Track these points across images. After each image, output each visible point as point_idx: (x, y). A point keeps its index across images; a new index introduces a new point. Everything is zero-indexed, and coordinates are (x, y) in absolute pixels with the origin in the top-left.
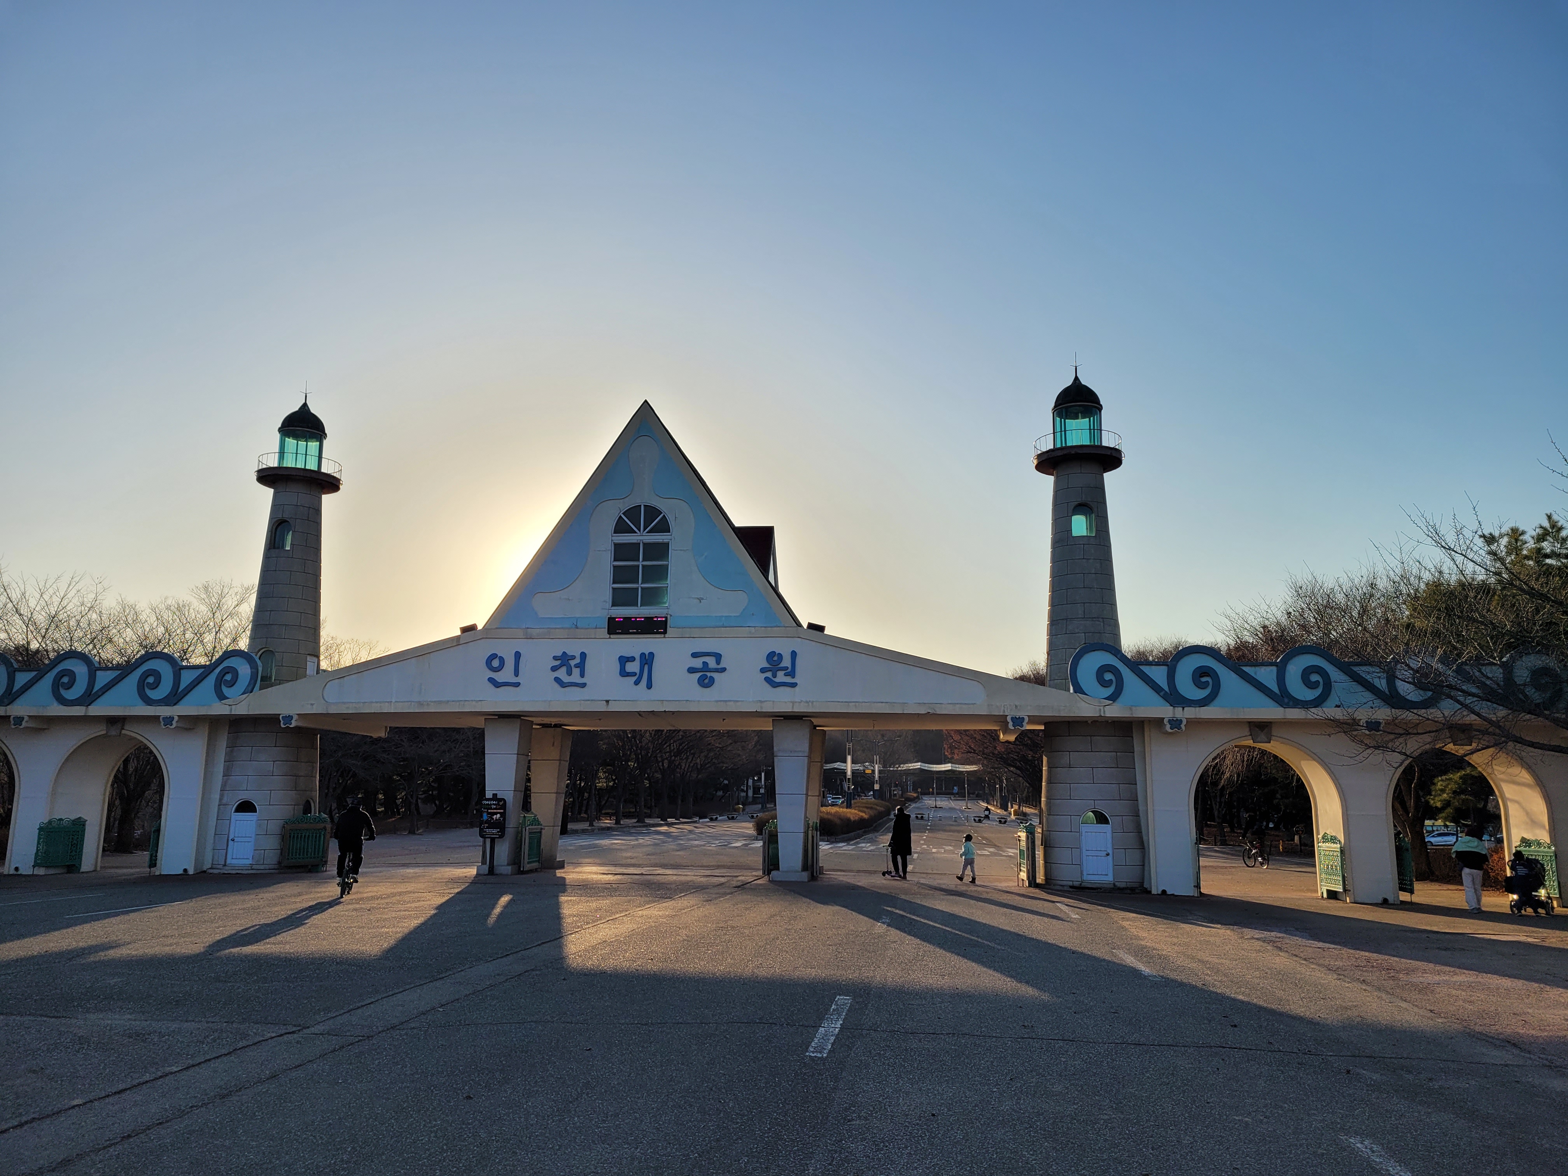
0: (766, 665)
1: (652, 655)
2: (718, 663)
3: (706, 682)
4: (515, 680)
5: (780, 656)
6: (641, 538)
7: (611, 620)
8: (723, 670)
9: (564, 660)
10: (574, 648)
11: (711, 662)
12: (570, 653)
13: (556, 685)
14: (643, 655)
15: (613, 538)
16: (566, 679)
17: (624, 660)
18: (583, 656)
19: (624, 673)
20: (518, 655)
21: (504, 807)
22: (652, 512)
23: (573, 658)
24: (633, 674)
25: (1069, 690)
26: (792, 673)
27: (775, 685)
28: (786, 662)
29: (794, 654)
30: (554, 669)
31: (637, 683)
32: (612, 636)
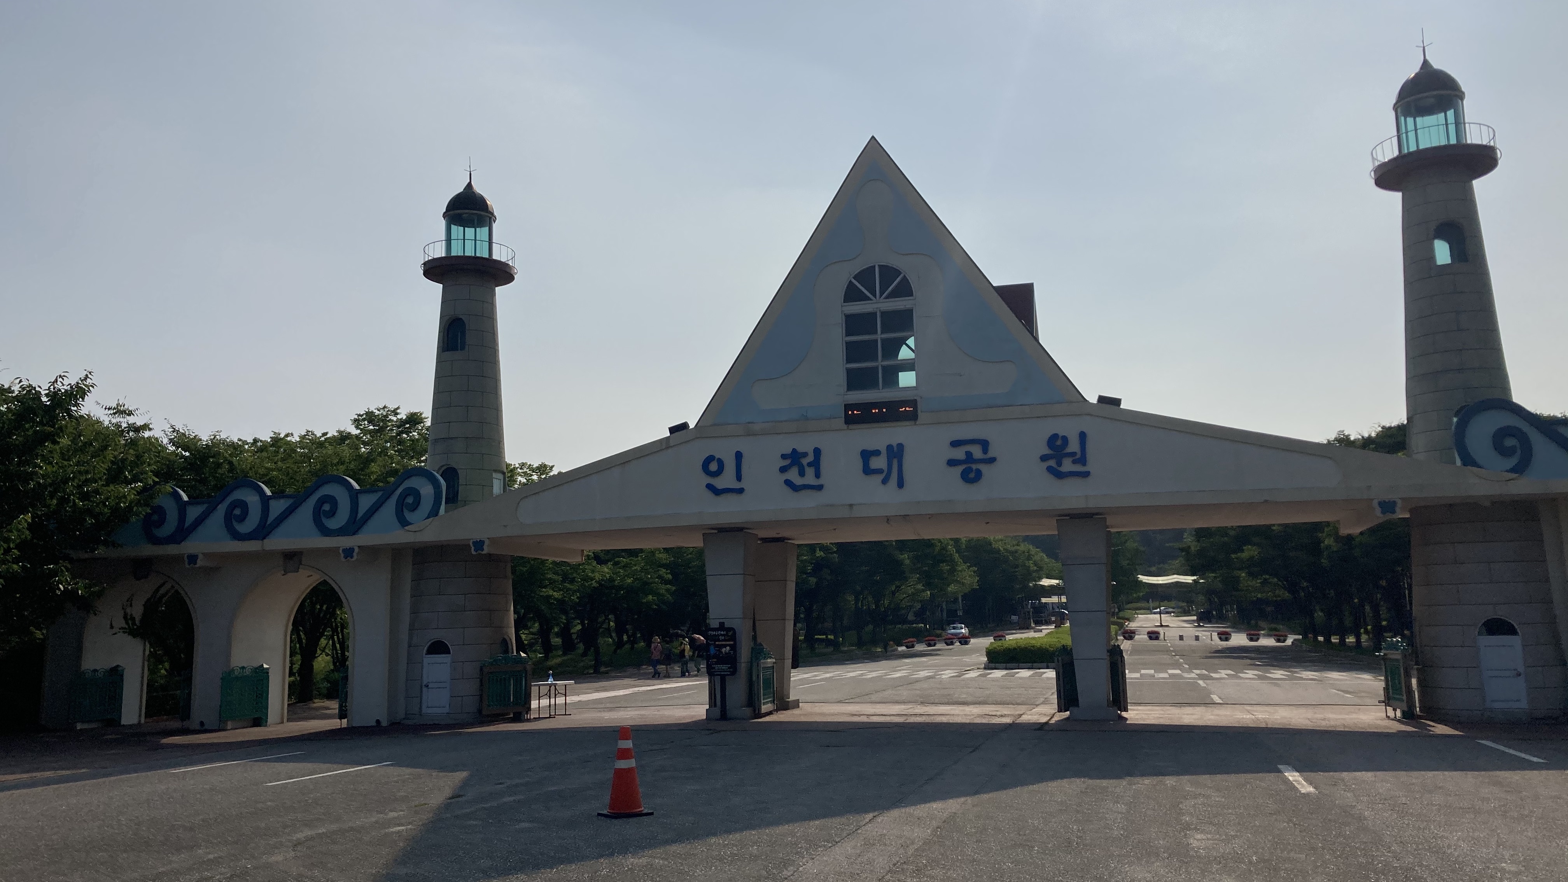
0: (1047, 451)
1: (901, 446)
2: (985, 450)
3: (971, 476)
4: (737, 485)
5: (1065, 440)
6: (876, 306)
7: (848, 407)
8: (992, 460)
9: (794, 458)
10: (805, 444)
11: (977, 452)
12: (801, 449)
13: (787, 490)
14: (890, 447)
15: (844, 309)
16: (798, 481)
17: (867, 455)
18: (817, 452)
19: (867, 471)
20: (739, 456)
21: (733, 638)
22: (889, 273)
23: (805, 455)
24: (879, 471)
25: (1454, 463)
26: (1083, 460)
27: (1059, 475)
28: (1074, 446)
29: (1083, 436)
30: (783, 470)
31: (885, 482)
32: (851, 427)
